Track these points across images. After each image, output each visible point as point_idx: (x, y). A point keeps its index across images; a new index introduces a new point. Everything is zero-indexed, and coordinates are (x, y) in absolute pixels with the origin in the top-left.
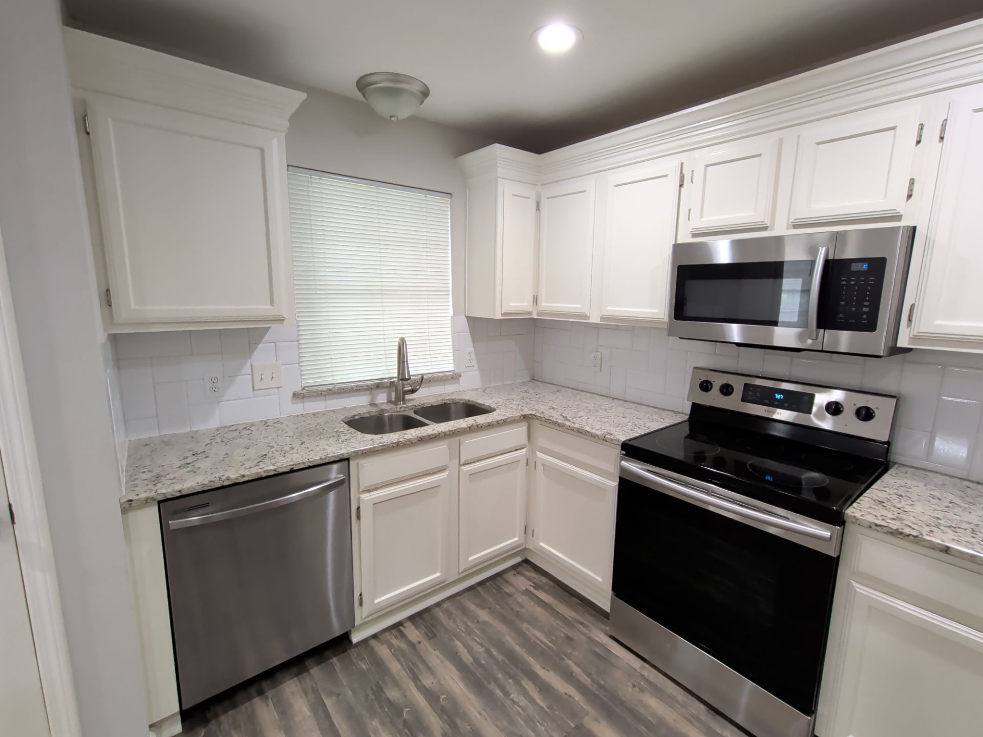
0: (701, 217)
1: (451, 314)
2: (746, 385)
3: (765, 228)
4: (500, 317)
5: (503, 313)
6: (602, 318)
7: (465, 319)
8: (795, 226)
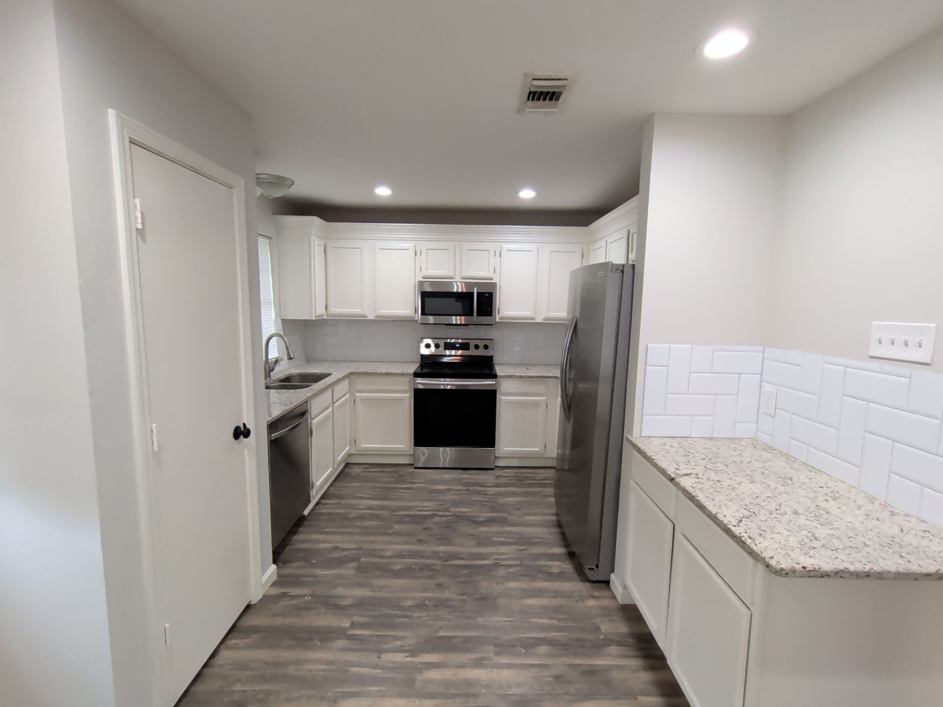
0: (427, 270)
1: (274, 318)
2: (445, 343)
3: (452, 278)
4: (314, 318)
5: (317, 315)
6: (376, 317)
7: (280, 320)
8: (463, 279)
